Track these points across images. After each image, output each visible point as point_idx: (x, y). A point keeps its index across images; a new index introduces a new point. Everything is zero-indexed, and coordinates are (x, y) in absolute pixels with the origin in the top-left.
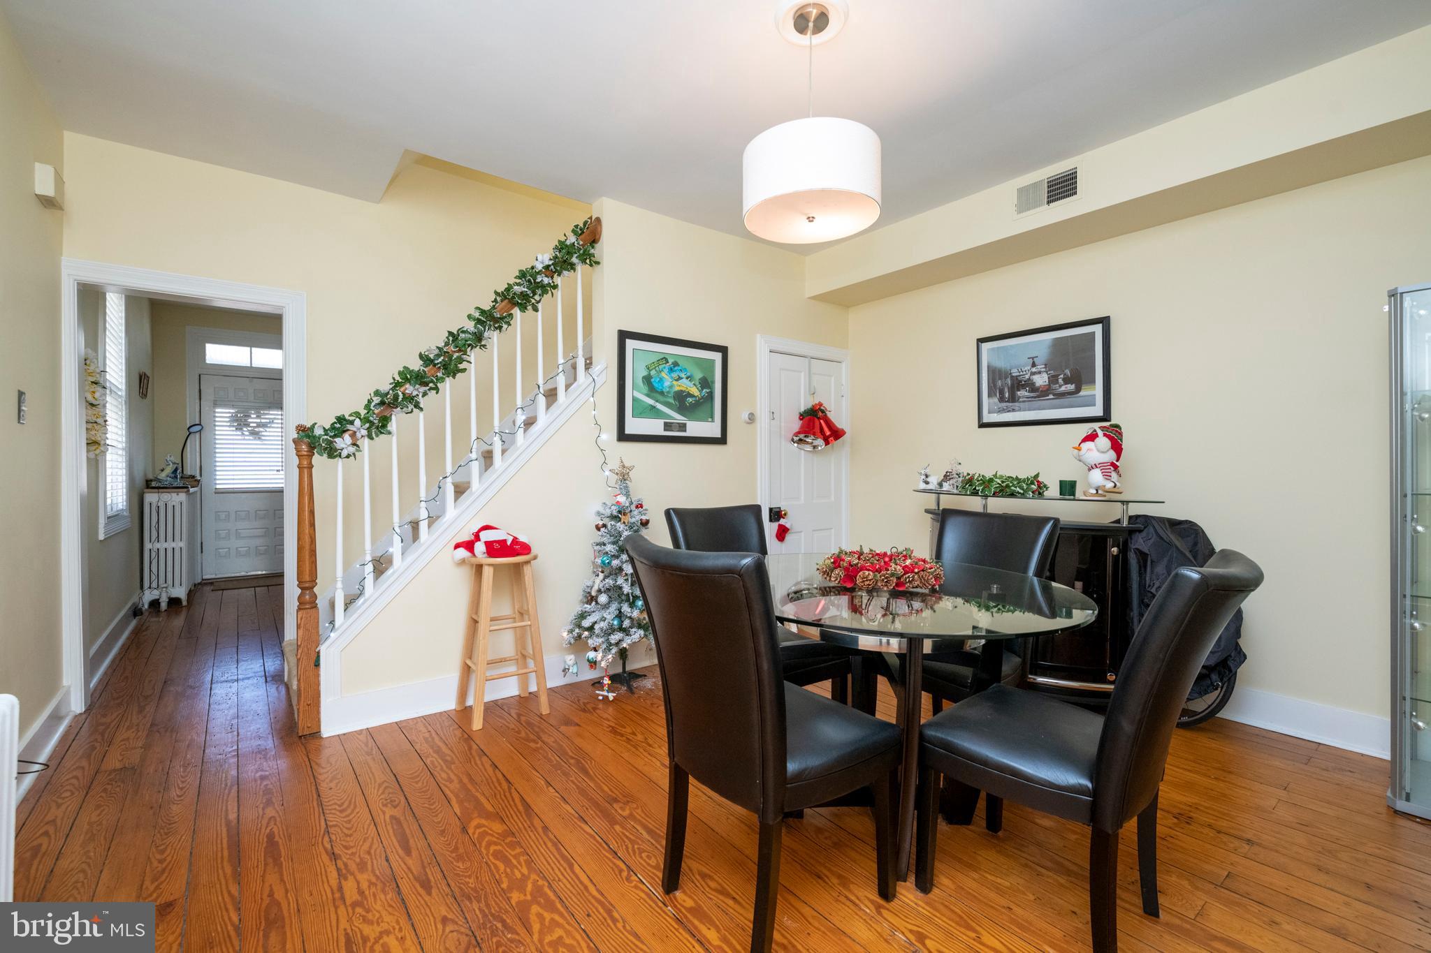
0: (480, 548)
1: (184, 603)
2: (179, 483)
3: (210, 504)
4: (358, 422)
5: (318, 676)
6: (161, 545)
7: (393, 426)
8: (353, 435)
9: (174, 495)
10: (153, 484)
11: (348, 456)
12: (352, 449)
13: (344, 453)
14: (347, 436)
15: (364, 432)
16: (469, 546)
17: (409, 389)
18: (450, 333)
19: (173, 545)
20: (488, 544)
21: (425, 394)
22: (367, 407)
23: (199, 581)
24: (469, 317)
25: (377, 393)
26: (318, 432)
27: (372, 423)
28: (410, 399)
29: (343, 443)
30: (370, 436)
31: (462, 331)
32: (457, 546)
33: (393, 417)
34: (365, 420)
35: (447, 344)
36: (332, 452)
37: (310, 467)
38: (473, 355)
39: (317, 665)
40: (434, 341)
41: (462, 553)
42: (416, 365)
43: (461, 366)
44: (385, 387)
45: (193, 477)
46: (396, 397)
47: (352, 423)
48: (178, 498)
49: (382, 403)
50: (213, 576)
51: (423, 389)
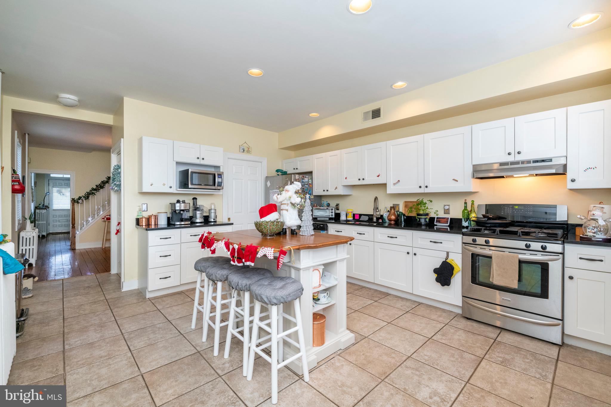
0: (105, 219)
1: (46, 236)
2: (44, 207)
3: (51, 213)
4: (83, 197)
5: (75, 239)
6: (40, 222)
7: (90, 198)
8: (82, 200)
9: (43, 210)
10: (38, 208)
11: (81, 203)
12: (82, 202)
13: (80, 203)
14: (81, 200)
15: (84, 199)
16: (104, 219)
17: (93, 192)
18: (102, 181)
19: (43, 222)
20: (107, 218)
21: (96, 192)
22: (85, 195)
23: (48, 233)
24: (106, 178)
25: (87, 192)
26: (75, 199)
27: (85, 198)
28: (93, 193)
29: (80, 201)
30: (85, 200)
31: (104, 181)
32: (102, 219)
33: (90, 196)
34: (84, 197)
35: (101, 183)
36: (78, 203)
37: (74, 205)
38: (107, 185)
39: (75, 237)
40: (98, 183)
41: (103, 220)
42: (95, 187)
43: (104, 187)
44: (88, 191)
45: (47, 206)
46: (90, 193)
47: (82, 197)
48: (44, 211)
49: (87, 194)
50: (52, 232)
51: (95, 191)
